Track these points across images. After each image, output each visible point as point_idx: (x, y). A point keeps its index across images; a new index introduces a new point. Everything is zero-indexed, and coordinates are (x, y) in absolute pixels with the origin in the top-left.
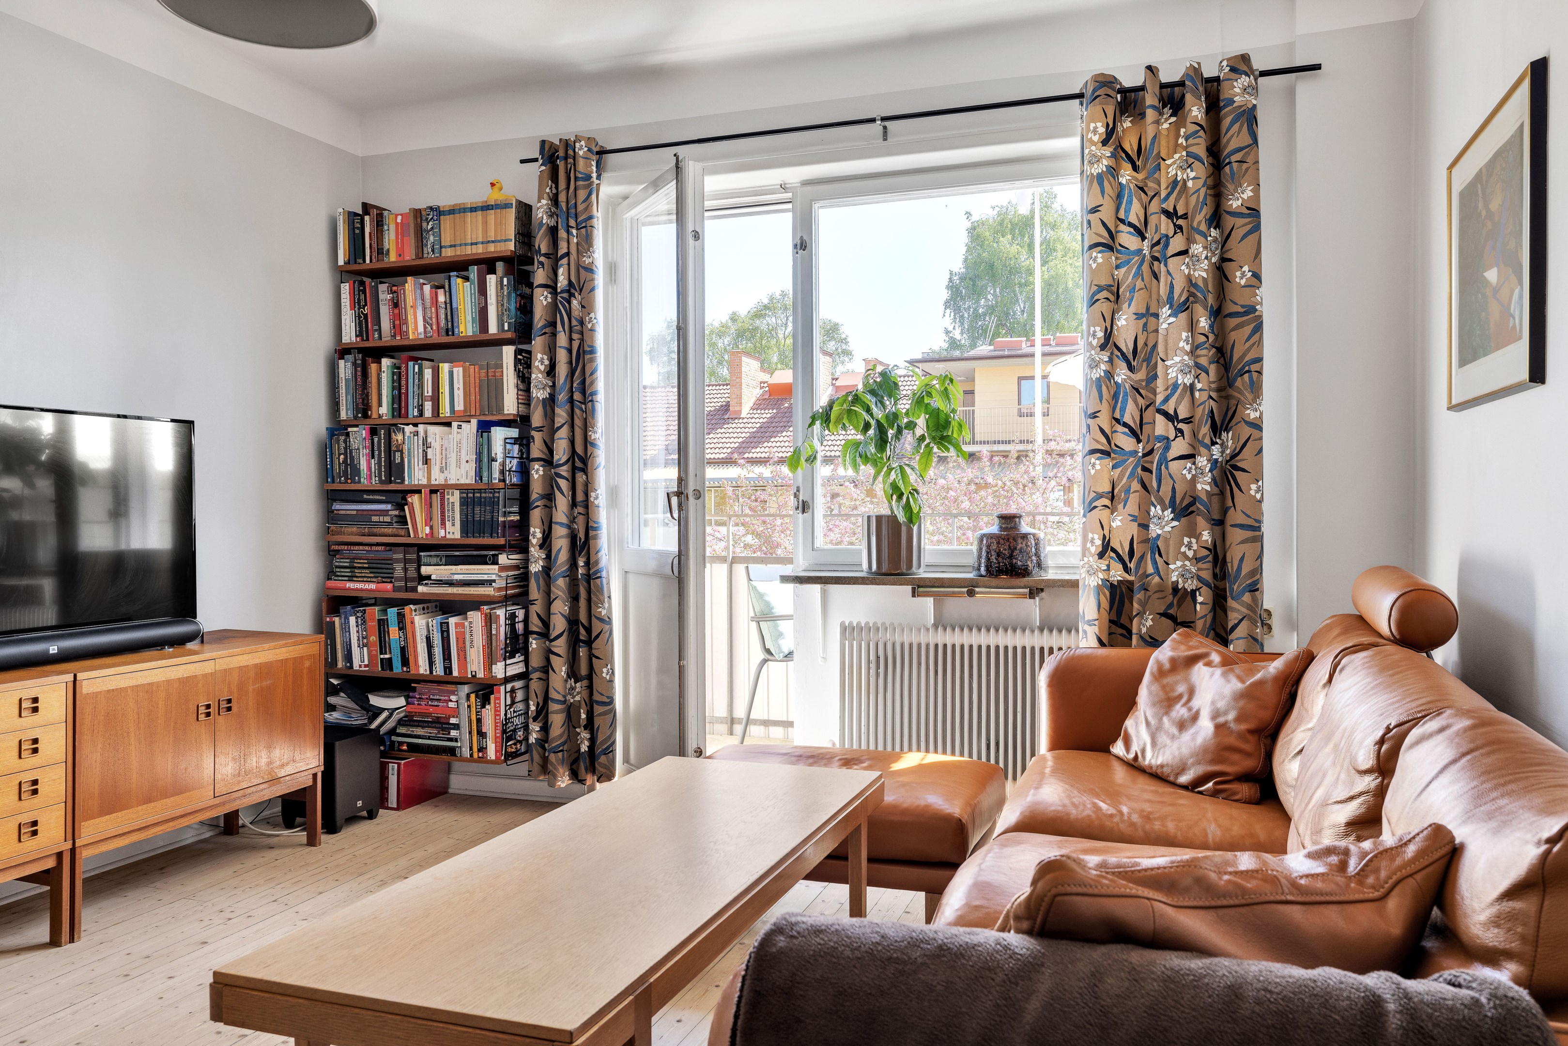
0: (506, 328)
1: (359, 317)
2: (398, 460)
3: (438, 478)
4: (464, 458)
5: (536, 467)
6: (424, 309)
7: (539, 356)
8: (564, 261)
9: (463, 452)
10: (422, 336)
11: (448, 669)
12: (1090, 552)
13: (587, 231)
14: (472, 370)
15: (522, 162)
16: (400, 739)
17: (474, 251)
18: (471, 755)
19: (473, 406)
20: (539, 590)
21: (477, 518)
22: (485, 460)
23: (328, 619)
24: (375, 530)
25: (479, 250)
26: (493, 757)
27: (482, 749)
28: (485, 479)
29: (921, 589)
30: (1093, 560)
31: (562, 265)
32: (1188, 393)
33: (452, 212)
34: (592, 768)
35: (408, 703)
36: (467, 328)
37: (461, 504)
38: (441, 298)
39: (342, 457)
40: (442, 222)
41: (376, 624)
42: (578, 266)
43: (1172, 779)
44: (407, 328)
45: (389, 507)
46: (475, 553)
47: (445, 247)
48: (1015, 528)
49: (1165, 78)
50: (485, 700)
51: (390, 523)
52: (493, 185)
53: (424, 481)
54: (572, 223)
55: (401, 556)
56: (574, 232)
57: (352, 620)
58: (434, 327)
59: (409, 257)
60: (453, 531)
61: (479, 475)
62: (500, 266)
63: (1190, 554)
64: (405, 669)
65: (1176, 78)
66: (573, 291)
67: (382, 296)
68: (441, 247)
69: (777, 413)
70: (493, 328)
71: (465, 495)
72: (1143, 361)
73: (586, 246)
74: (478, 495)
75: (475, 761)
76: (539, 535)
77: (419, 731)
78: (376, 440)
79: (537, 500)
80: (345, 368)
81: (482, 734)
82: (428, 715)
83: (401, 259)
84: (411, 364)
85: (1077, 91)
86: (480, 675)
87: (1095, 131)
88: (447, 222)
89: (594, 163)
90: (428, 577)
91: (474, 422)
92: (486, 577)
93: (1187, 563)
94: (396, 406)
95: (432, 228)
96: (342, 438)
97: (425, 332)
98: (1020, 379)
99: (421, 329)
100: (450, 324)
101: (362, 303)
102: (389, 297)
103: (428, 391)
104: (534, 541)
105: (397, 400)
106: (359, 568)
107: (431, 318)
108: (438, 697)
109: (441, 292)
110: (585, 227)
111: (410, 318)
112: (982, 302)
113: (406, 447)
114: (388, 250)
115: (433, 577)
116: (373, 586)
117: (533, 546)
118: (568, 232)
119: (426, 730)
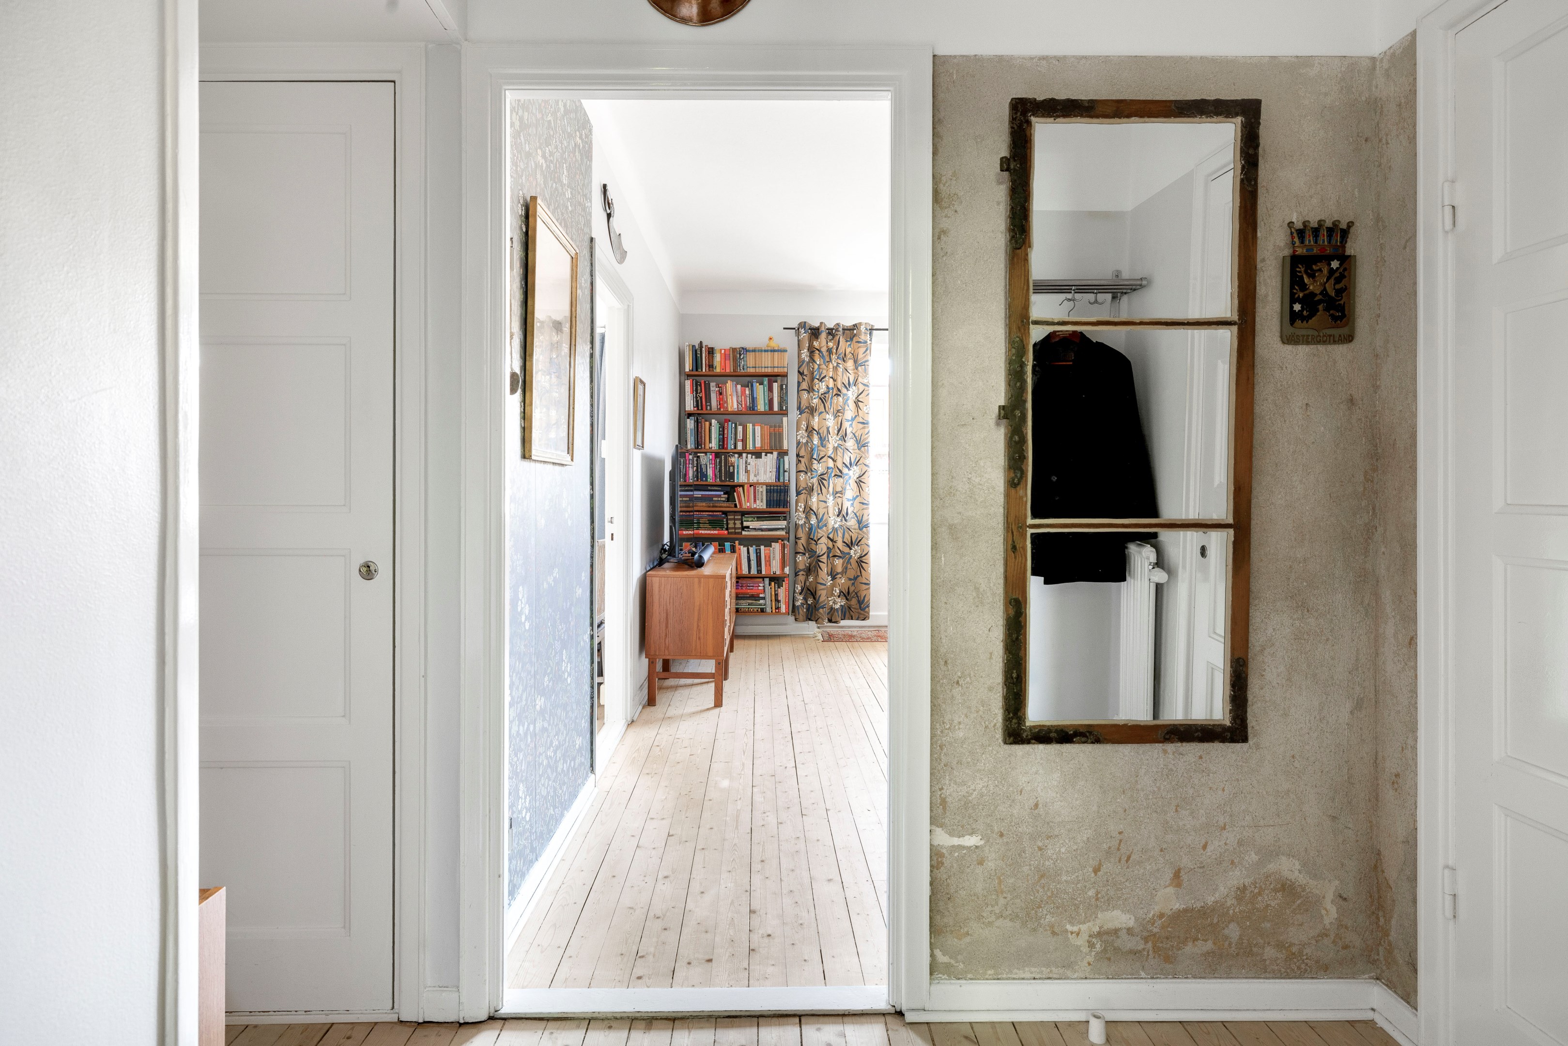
1: (697, 397)
2: (731, 471)
3: (752, 480)
4: (768, 471)
5: (801, 474)
6: (737, 397)
9: (768, 468)
10: (736, 409)
11: (760, 571)
14: (765, 428)
17: (766, 371)
18: (772, 612)
19: (767, 445)
21: (773, 499)
22: (781, 472)
24: (715, 504)
25: (768, 371)
26: (784, 612)
27: (778, 608)
28: (780, 482)
33: (753, 351)
36: (762, 406)
37: (766, 493)
38: (747, 391)
39: (695, 468)
40: (747, 355)
44: (728, 403)
45: (722, 493)
46: (772, 515)
47: (749, 368)
50: (780, 585)
51: (724, 501)
53: (746, 481)
55: (732, 517)
58: (743, 406)
59: (729, 369)
60: (761, 505)
61: (778, 480)
62: (779, 379)
67: (711, 387)
68: (747, 368)
70: (776, 408)
71: (768, 488)
74: (775, 488)
75: (775, 616)
78: (717, 461)
79: (801, 490)
80: (690, 423)
81: (777, 601)
82: (748, 593)
83: (724, 370)
84: (730, 422)
86: (778, 573)
88: (750, 356)
90: (748, 527)
94: (721, 442)
95: (743, 358)
97: (738, 408)
99: (735, 406)
100: (752, 404)
101: (699, 390)
102: (717, 388)
103: (740, 436)
104: (801, 510)
106: (703, 524)
107: (742, 402)
108: (752, 585)
109: (747, 388)
111: (729, 401)
113: (735, 464)
114: (716, 366)
115: (751, 527)
116: (716, 532)
117: (799, 512)
119: (746, 601)
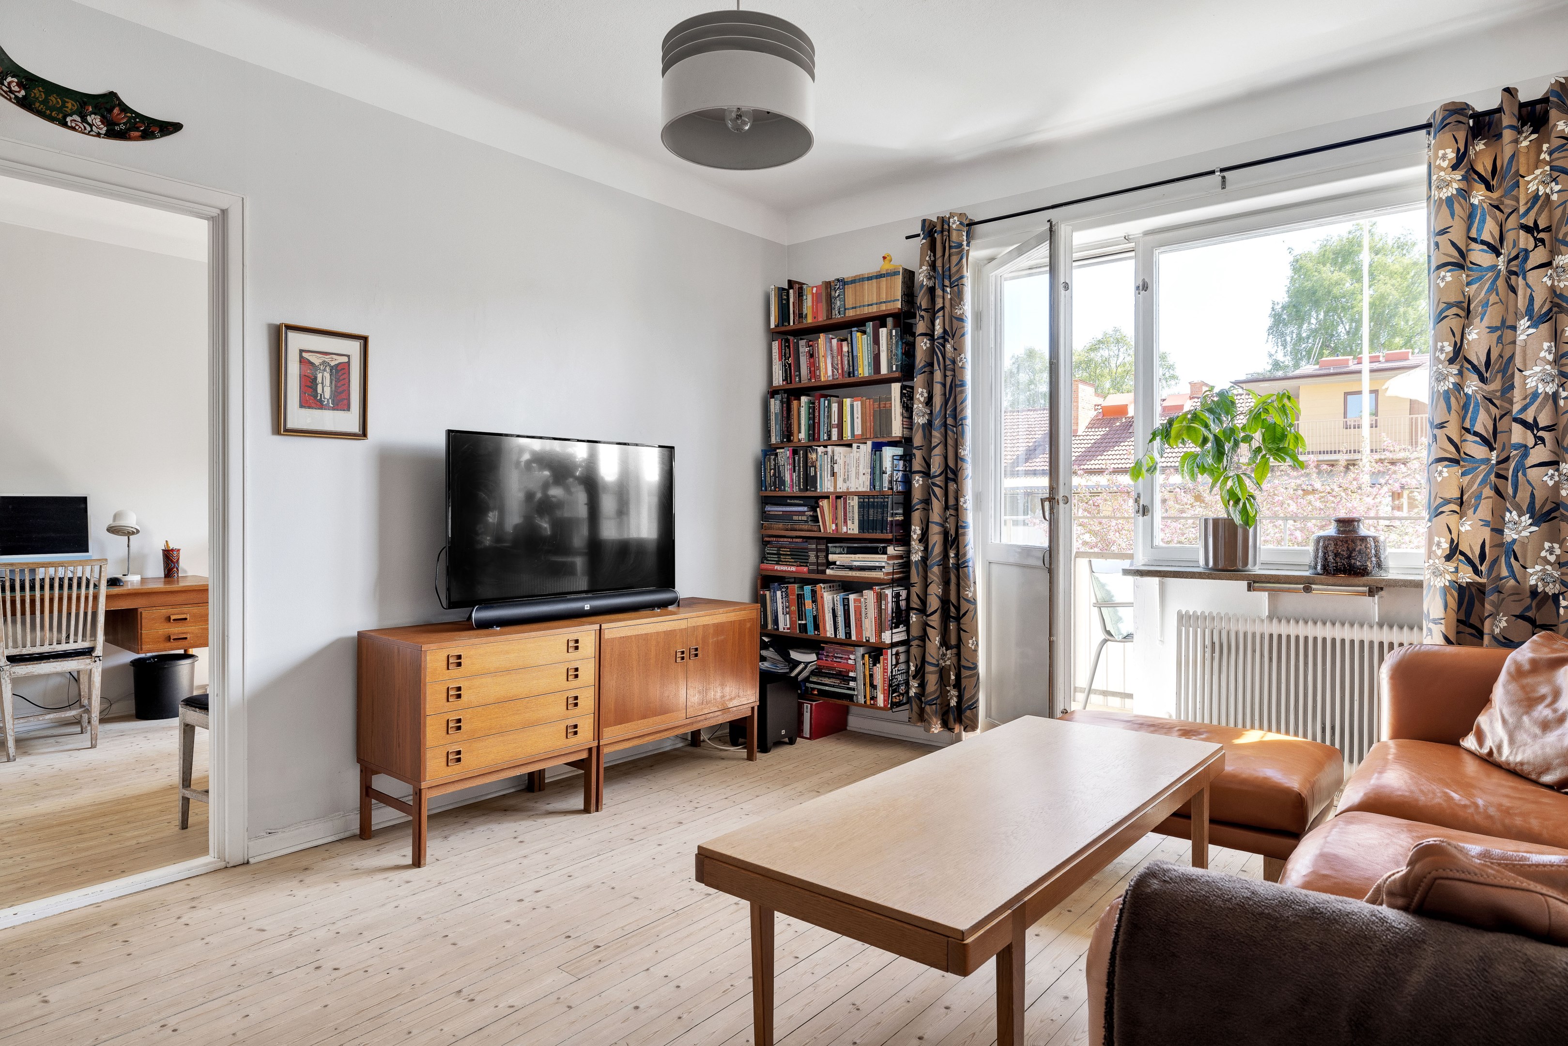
0: (894, 369)
1: (785, 366)
2: (812, 474)
3: (841, 487)
4: (862, 471)
5: (917, 478)
6: (833, 357)
7: (920, 390)
8: (940, 314)
9: (861, 466)
10: (831, 378)
11: (848, 634)
12: (1436, 555)
13: (958, 288)
14: (868, 403)
15: (907, 238)
16: (812, 686)
17: (870, 311)
18: (865, 702)
19: (868, 431)
20: (918, 575)
21: (871, 518)
22: (878, 472)
23: (762, 593)
24: (795, 526)
25: (874, 310)
26: (882, 705)
27: (873, 698)
28: (877, 488)
29: (1257, 585)
30: (1440, 563)
31: (938, 317)
32: (1551, 401)
33: (853, 281)
34: (959, 720)
35: (818, 659)
36: (864, 370)
37: (859, 507)
38: (845, 349)
39: (772, 471)
40: (846, 290)
41: (795, 597)
42: (952, 317)
43: (1533, 777)
44: (820, 373)
45: (805, 509)
46: (869, 545)
47: (848, 309)
48: (1354, 531)
49: (1524, 96)
50: (876, 661)
51: (806, 521)
52: (884, 258)
53: (832, 490)
54: (947, 283)
55: (814, 546)
56: (948, 290)
57: (779, 593)
58: (840, 371)
59: (822, 318)
60: (852, 528)
61: (873, 484)
62: (890, 321)
63: (1552, 559)
64: (816, 632)
65: (1539, 96)
66: (947, 337)
67: (801, 350)
68: (845, 309)
69: (1110, 431)
70: (884, 370)
71: (862, 500)
72: (1498, 372)
73: (958, 301)
74: (872, 500)
75: (868, 707)
76: (919, 532)
77: (826, 681)
78: (797, 458)
79: (917, 504)
80: (775, 405)
81: (873, 687)
82: (833, 669)
83: (815, 320)
84: (822, 400)
85: (1424, 122)
86: (873, 640)
87: (1444, 157)
88: (849, 290)
89: (965, 234)
90: (834, 563)
91: (869, 443)
92: (877, 564)
93: (1548, 567)
94: (811, 432)
95: (839, 295)
96: (773, 457)
97: (833, 375)
98: (1346, 394)
99: (830, 373)
100: (851, 368)
101: (788, 355)
102: (807, 349)
103: (835, 420)
104: (915, 537)
105: (812, 428)
106: (784, 555)
107: (837, 364)
108: (840, 656)
109: (845, 344)
110: (957, 285)
111: (822, 365)
112: (1305, 326)
113: (818, 464)
114: (806, 314)
115: (838, 563)
116: (793, 569)
117: (914, 540)
118: (944, 290)
119: (832, 680)
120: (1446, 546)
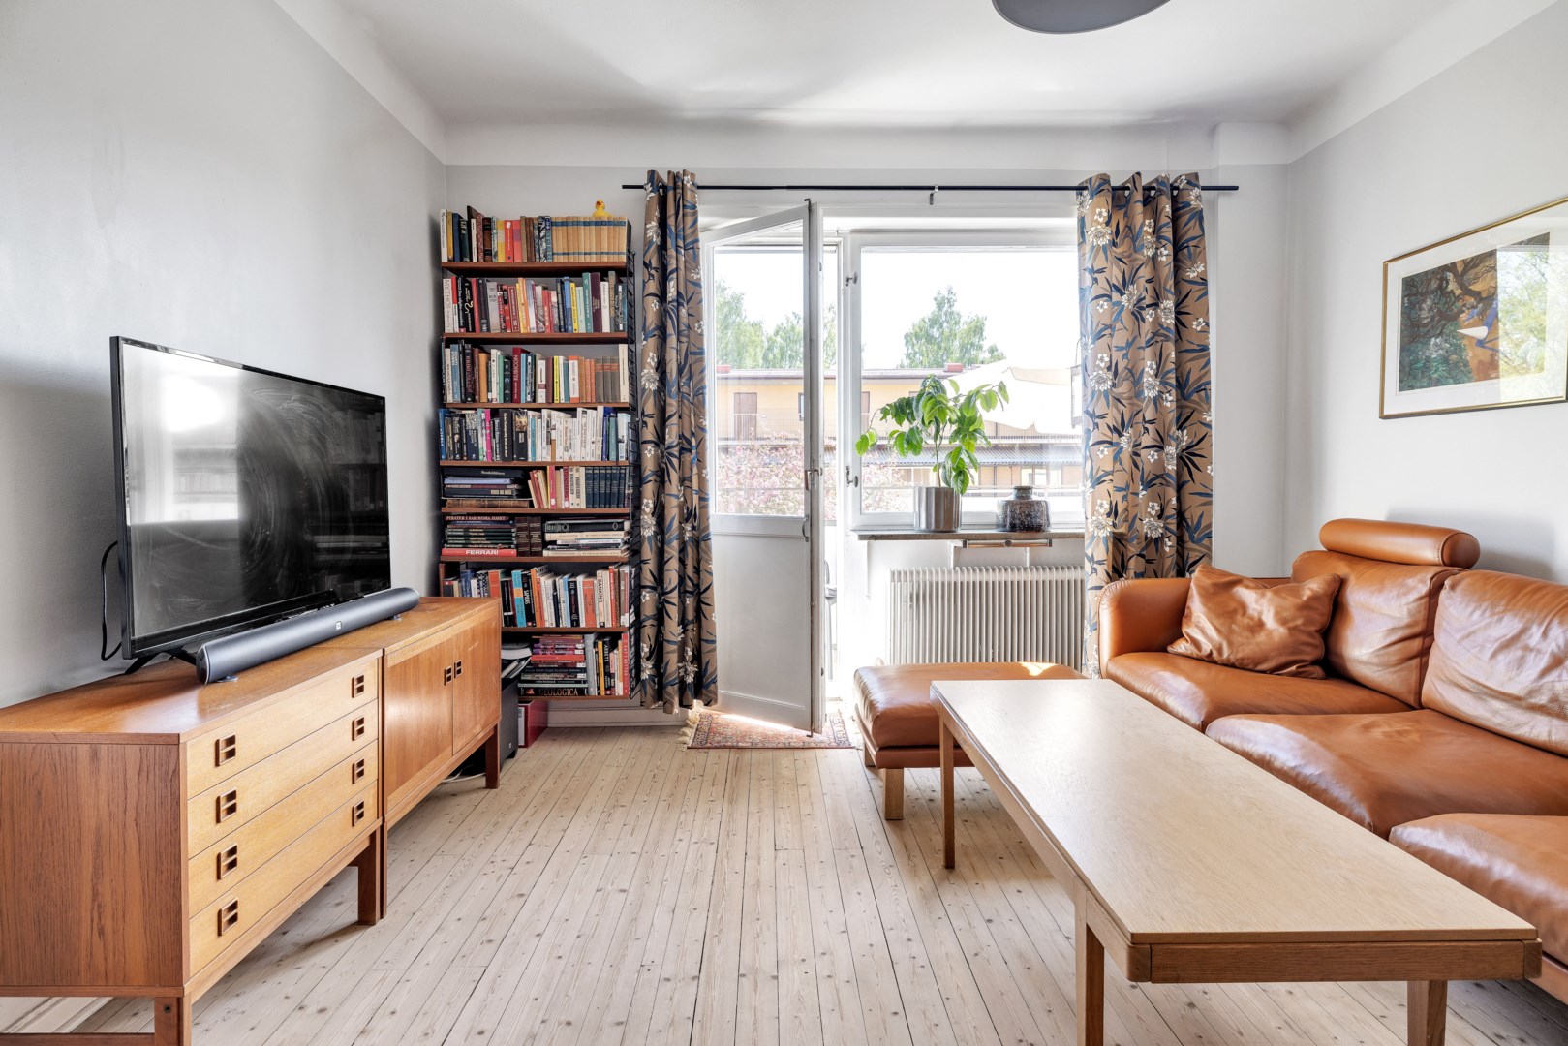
0: (621, 328)
1: (464, 310)
2: (521, 442)
3: (561, 456)
4: (589, 442)
5: (649, 448)
6: (536, 307)
7: (650, 354)
8: (674, 276)
9: (589, 434)
10: (535, 331)
11: (575, 622)
12: (1099, 513)
13: (694, 252)
14: (588, 364)
16: (526, 685)
17: (588, 260)
18: (599, 694)
19: (589, 394)
20: (651, 550)
21: (603, 491)
22: (612, 441)
23: (447, 583)
24: (496, 502)
25: (593, 259)
26: (621, 694)
27: (609, 688)
28: (613, 457)
29: (969, 542)
30: (1103, 519)
31: (672, 279)
32: (1152, 403)
33: (565, 223)
34: (697, 696)
35: (533, 654)
36: (580, 326)
37: (587, 479)
38: (554, 299)
39: (457, 437)
40: (554, 232)
41: (499, 586)
42: (686, 280)
44: (518, 322)
45: (508, 481)
47: (558, 254)
48: (1028, 496)
50: (613, 646)
51: (510, 496)
53: (549, 459)
54: (681, 243)
55: (525, 525)
56: (682, 251)
57: (474, 583)
58: (547, 324)
59: (520, 259)
60: (578, 502)
61: (606, 454)
62: (612, 275)
63: (1153, 513)
64: (530, 624)
66: (681, 301)
67: (490, 293)
68: (553, 254)
70: (606, 328)
71: (591, 471)
72: (1124, 380)
73: (694, 265)
74: (604, 471)
75: (603, 698)
76: (651, 505)
77: (545, 677)
78: (497, 422)
79: (649, 476)
80: (451, 356)
81: (609, 675)
82: (553, 662)
83: (511, 261)
84: (523, 355)
86: (609, 625)
87: (1101, 214)
88: (559, 234)
89: (696, 196)
90: (554, 543)
92: (611, 542)
93: (1152, 519)
94: (507, 392)
95: (545, 236)
96: (457, 419)
97: (537, 327)
99: (533, 324)
100: (562, 322)
101: (468, 298)
102: (499, 294)
103: (542, 379)
104: (648, 510)
105: (509, 387)
106: (475, 536)
107: (544, 316)
108: (564, 646)
109: (552, 291)
110: (693, 248)
111: (522, 314)
113: (529, 429)
114: (496, 253)
115: (559, 543)
116: (495, 552)
117: (646, 514)
118: (677, 251)
119: (552, 675)
120: (1107, 506)
